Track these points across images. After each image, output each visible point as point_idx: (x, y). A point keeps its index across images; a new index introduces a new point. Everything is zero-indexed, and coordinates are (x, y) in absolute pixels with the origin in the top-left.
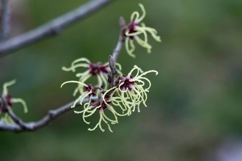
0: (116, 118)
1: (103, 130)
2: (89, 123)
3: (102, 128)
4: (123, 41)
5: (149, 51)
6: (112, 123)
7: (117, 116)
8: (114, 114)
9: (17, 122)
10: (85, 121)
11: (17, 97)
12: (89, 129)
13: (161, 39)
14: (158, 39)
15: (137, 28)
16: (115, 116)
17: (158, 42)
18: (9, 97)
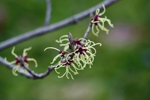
0: (76, 71)
1: (68, 78)
2: (59, 73)
3: (68, 77)
4: (91, 26)
5: (107, 33)
6: (75, 74)
7: (77, 70)
8: (75, 68)
9: (30, 72)
10: (57, 72)
11: (31, 57)
12: (59, 77)
13: (114, 26)
14: (112, 25)
15: (99, 19)
16: (76, 70)
17: (112, 28)
18: (26, 57)
